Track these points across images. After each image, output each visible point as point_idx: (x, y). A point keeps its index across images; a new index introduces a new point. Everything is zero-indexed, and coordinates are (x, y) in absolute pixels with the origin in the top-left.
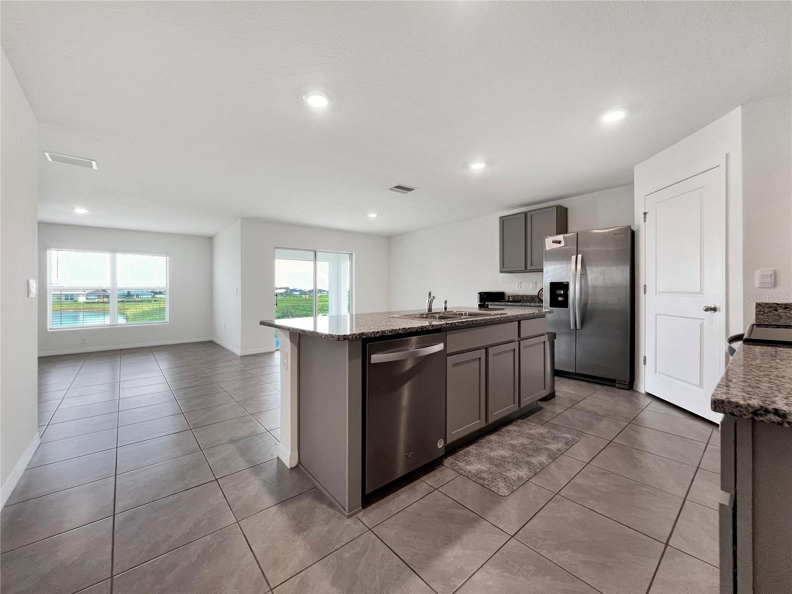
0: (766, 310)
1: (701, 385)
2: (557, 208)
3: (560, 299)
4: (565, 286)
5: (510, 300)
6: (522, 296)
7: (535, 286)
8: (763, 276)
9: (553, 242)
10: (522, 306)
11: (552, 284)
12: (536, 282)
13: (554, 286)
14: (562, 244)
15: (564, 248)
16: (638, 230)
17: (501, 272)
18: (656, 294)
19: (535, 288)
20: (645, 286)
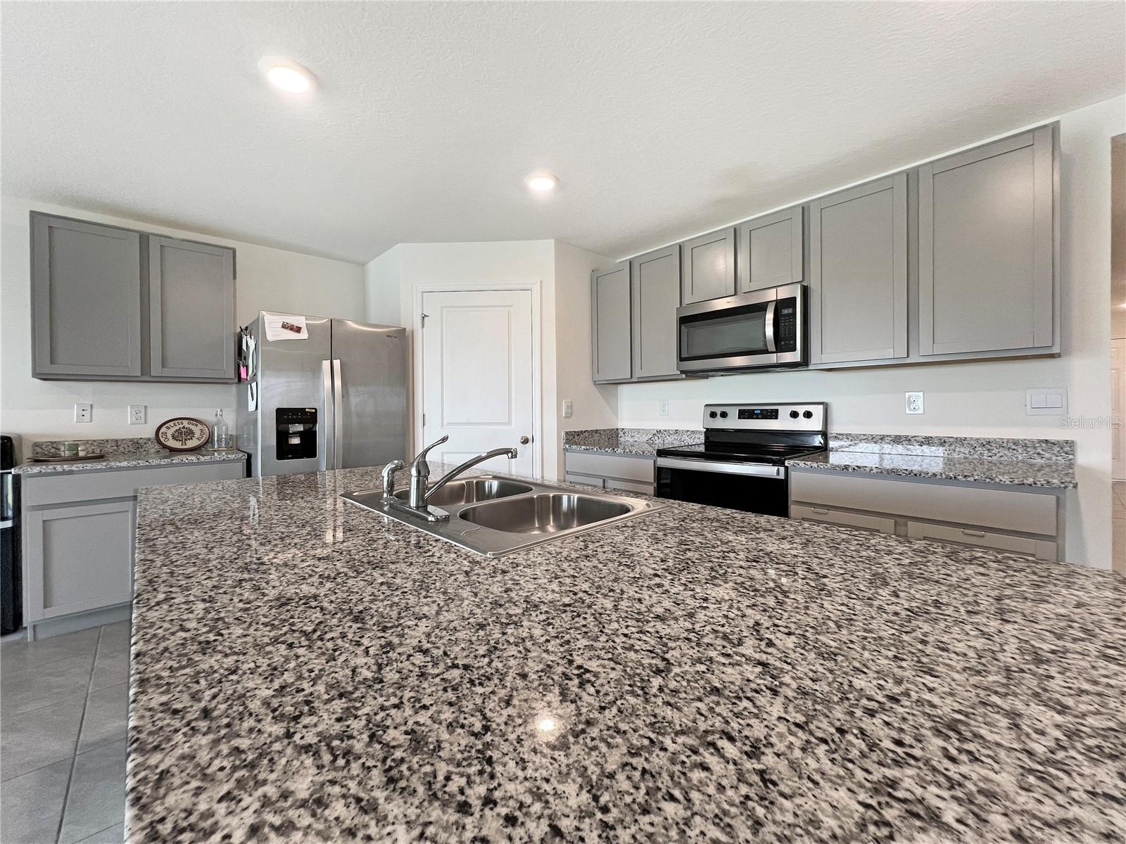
0: (570, 438)
2: (234, 254)
3: (294, 440)
4: (309, 417)
6: (102, 443)
7: (142, 415)
8: (567, 407)
9: (284, 327)
11: (281, 413)
12: (146, 407)
13: (287, 415)
14: (303, 335)
15: (308, 342)
17: (40, 374)
18: (443, 426)
19: (142, 421)
20: (423, 415)
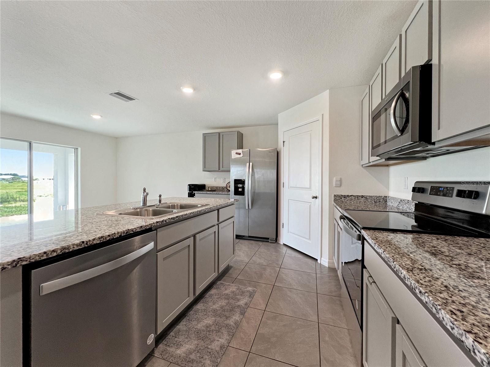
0: (338, 198)
1: (309, 239)
2: (238, 132)
3: (240, 190)
4: (242, 182)
5: (209, 190)
6: (217, 187)
7: (224, 180)
8: (336, 181)
9: (236, 154)
10: (217, 194)
11: (235, 180)
12: (225, 178)
13: (237, 182)
14: (241, 155)
15: (242, 158)
16: (280, 151)
17: (203, 171)
18: (289, 188)
19: (224, 182)
20: (283, 183)
